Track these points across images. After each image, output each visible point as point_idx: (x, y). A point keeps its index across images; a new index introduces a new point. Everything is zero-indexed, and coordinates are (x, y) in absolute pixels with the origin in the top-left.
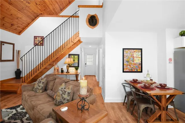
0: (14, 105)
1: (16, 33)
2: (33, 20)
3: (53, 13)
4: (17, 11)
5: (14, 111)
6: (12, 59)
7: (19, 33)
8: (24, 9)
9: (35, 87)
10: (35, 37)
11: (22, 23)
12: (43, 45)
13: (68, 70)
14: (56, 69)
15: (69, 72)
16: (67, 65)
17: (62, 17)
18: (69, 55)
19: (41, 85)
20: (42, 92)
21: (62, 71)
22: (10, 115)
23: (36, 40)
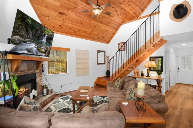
0: (103, 95)
1: (106, 43)
2: (117, 29)
3: (134, 17)
4: (105, 26)
5: (102, 99)
6: (104, 63)
7: (108, 42)
8: (110, 23)
9: (115, 85)
10: (119, 44)
11: (109, 34)
12: (125, 50)
13: (148, 74)
14: (136, 72)
15: (149, 77)
16: (147, 68)
17: (142, 18)
18: (150, 58)
19: (119, 83)
20: (120, 90)
21: (142, 75)
22: (100, 101)
23: (119, 46)
